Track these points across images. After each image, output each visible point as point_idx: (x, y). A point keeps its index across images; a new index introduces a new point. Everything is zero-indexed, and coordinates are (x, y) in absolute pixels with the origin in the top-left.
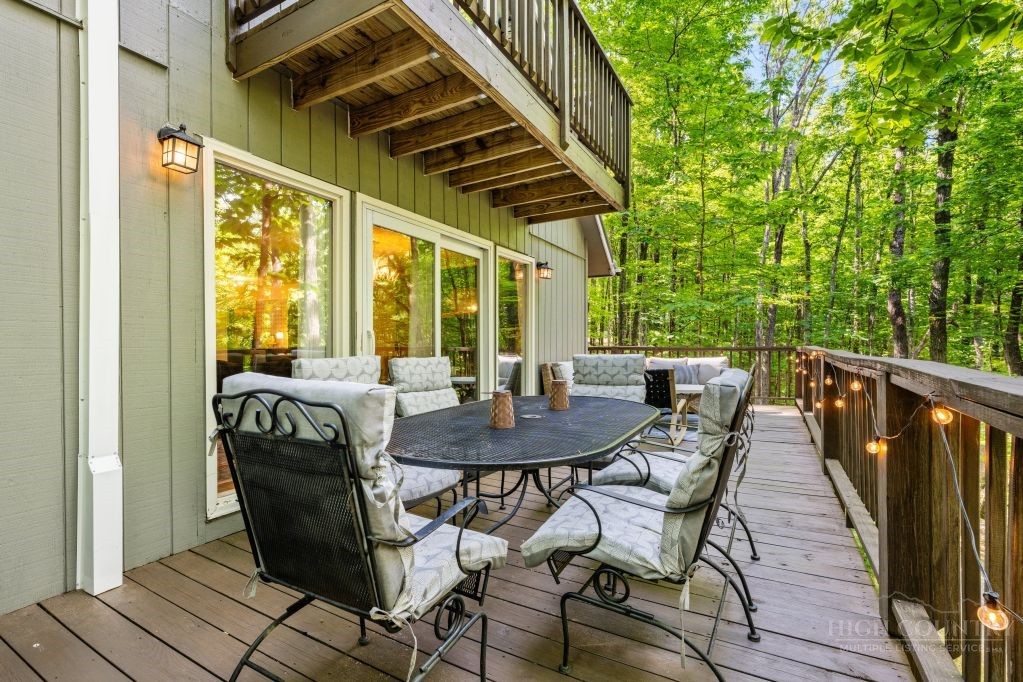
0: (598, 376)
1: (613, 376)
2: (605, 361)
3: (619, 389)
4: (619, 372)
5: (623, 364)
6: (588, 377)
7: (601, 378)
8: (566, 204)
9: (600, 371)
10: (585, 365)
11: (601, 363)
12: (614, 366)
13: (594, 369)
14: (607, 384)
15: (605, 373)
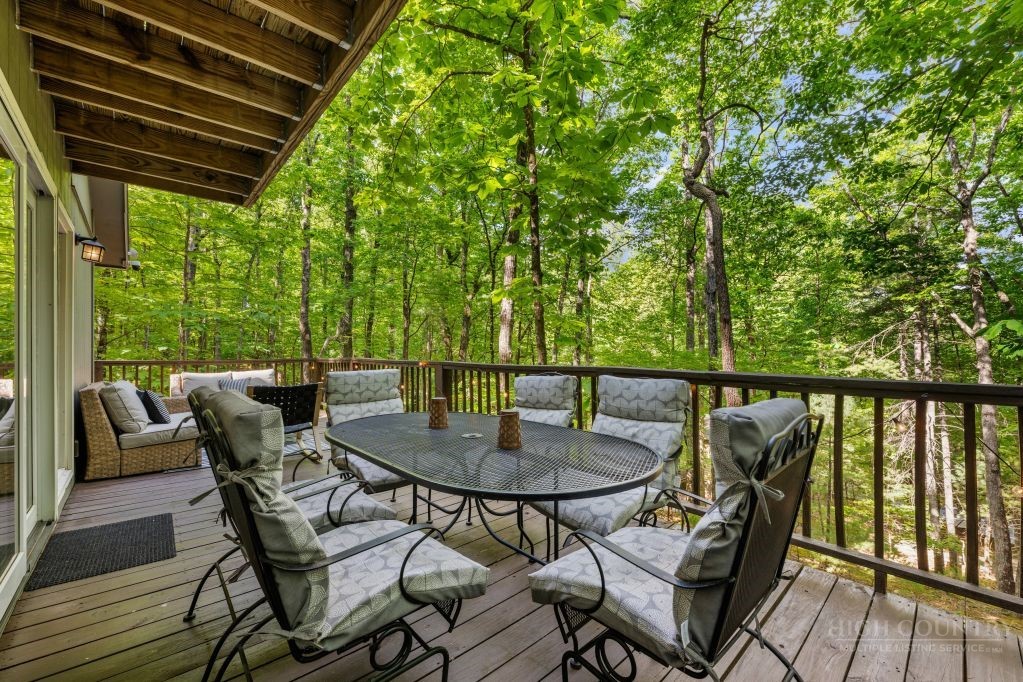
0: (360, 394)
1: (375, 392)
2: (367, 378)
3: (382, 404)
4: (381, 388)
5: (384, 379)
6: (350, 395)
7: (363, 396)
8: (181, 174)
9: (363, 388)
10: (346, 383)
11: (362, 379)
12: (376, 381)
13: (354, 387)
14: (369, 400)
15: (368, 389)
